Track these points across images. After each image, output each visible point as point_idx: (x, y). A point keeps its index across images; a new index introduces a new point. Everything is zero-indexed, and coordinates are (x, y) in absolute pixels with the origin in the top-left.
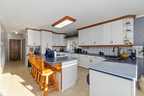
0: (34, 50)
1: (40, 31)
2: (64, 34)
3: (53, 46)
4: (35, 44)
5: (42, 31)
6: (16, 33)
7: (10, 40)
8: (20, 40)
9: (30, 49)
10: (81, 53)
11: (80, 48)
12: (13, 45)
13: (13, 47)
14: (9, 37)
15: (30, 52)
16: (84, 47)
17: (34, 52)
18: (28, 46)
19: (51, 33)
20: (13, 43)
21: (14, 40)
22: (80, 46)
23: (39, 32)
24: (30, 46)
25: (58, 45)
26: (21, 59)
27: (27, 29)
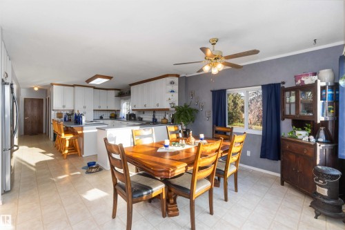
0: (64, 116)
1: (74, 86)
2: (115, 89)
3: (94, 110)
4: (64, 106)
5: (76, 87)
6: (36, 89)
7: (25, 99)
8: (43, 99)
9: (58, 114)
10: (135, 120)
11: (134, 112)
12: (30, 108)
13: (29, 112)
14: (24, 95)
15: (57, 119)
16: (139, 111)
17: (63, 119)
18: (53, 110)
19: (92, 89)
20: (29, 104)
21: (32, 100)
22: (133, 110)
23: (72, 88)
24: (58, 110)
25: (106, 109)
26: (44, 132)
27: (52, 84)
